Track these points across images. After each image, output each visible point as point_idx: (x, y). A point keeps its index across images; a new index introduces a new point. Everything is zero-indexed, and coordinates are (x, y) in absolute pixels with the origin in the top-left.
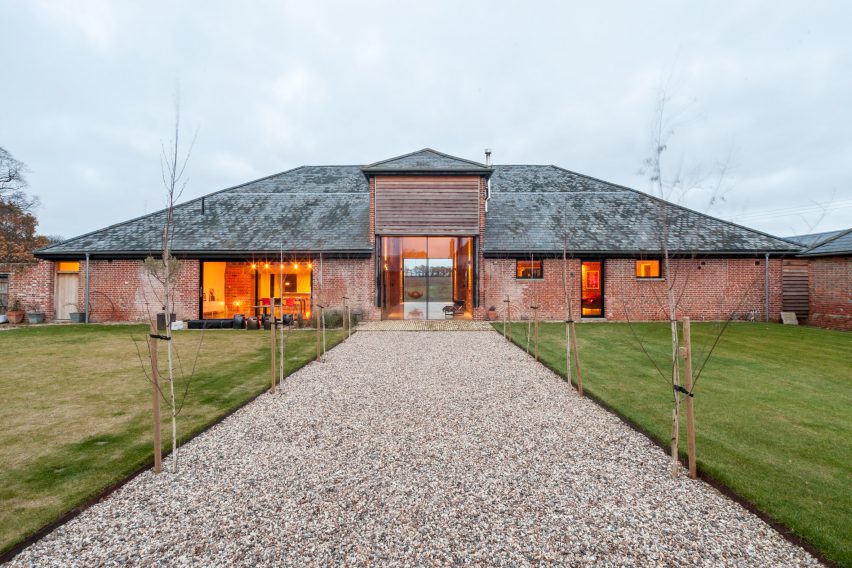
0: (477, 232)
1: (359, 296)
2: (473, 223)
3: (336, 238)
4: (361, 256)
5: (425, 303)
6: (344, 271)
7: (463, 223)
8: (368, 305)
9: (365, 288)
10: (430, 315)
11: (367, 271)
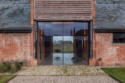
0: (91, 19)
1: (25, 53)
2: (89, 14)
3: (13, 23)
4: (27, 31)
5: (62, 54)
6: (17, 39)
7: (83, 14)
8: (30, 57)
9: (28, 48)
10: (64, 62)
11: (30, 39)
